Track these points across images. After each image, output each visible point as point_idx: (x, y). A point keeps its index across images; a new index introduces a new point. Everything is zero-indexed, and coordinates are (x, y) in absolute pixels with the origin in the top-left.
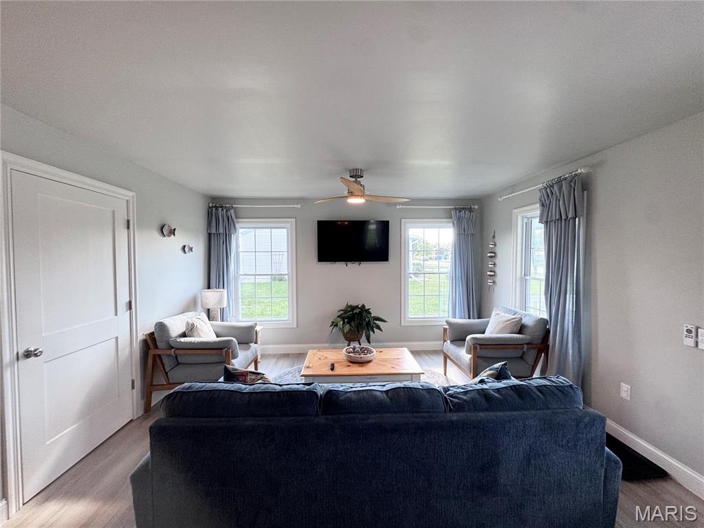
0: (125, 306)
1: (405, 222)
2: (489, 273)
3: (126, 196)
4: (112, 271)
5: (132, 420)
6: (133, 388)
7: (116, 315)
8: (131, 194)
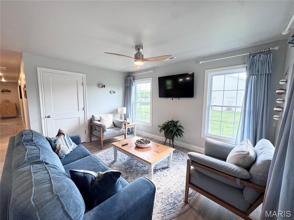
0: (82, 109)
1: (207, 72)
2: (275, 109)
3: (82, 76)
4: (77, 98)
5: (85, 142)
6: (85, 133)
7: (79, 111)
8: (84, 75)
